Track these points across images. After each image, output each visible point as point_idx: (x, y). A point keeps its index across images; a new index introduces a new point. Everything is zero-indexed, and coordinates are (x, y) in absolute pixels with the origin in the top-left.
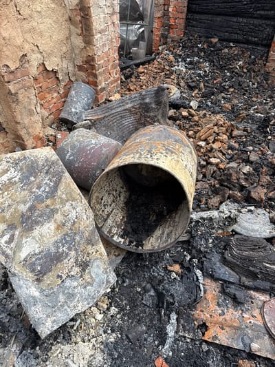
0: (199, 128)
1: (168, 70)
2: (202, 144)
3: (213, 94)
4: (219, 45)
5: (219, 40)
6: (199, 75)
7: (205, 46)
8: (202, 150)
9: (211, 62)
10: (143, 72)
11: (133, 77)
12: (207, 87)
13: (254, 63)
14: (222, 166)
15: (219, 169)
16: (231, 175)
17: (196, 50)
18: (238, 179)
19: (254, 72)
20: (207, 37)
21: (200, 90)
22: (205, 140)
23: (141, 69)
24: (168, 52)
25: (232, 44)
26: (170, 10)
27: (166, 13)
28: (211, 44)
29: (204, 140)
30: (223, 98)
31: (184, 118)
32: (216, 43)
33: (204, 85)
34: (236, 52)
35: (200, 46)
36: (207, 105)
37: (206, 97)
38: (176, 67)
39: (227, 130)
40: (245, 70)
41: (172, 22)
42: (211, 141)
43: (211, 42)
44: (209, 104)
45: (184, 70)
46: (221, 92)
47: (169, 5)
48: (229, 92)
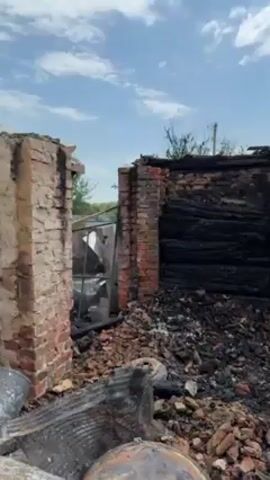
0: (209, 432)
1: (144, 335)
2: (221, 463)
3: (216, 368)
4: (208, 298)
5: (207, 292)
6: (189, 339)
7: (190, 300)
9: (203, 320)
10: (107, 340)
11: (93, 348)
12: (206, 356)
13: (262, 318)
17: (178, 305)
19: (267, 331)
21: (195, 362)
22: (224, 455)
23: (104, 336)
24: (140, 309)
25: (225, 296)
26: (139, 260)
27: (133, 263)
28: (197, 298)
29: (222, 456)
30: (232, 372)
31: (181, 413)
32: (203, 296)
33: (200, 355)
34: (233, 306)
35: (182, 299)
36: (212, 387)
37: (206, 372)
38: (155, 330)
40: (253, 330)
41: (142, 273)
42: (234, 452)
43: (196, 295)
44: (214, 383)
45: (166, 333)
46: (228, 363)
47: (136, 255)
48: (238, 362)
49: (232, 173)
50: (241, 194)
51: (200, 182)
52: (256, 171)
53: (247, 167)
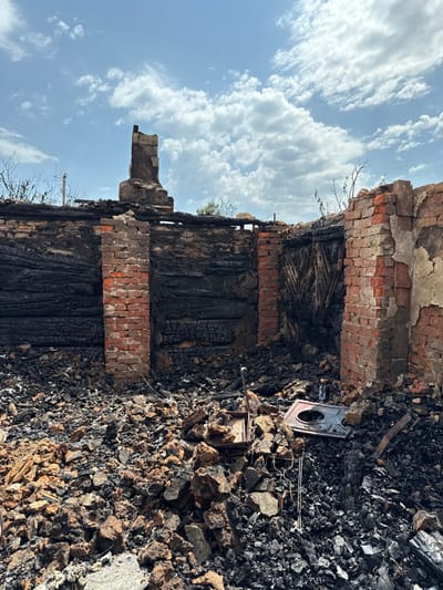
0: (10, 466)
2: (17, 487)
3: (33, 416)
4: (33, 352)
5: (33, 346)
6: (6, 394)
7: (12, 355)
8: (16, 497)
9: (25, 374)
12: (22, 407)
13: (88, 366)
14: (51, 509)
15: (48, 516)
16: (66, 516)
18: (80, 521)
19: (92, 377)
20: (15, 345)
21: (10, 414)
22: (22, 481)
25: (52, 349)
28: (20, 353)
29: (20, 482)
30: (51, 417)
32: (28, 350)
33: (17, 406)
34: (60, 357)
35: (3, 356)
36: (25, 433)
37: (21, 421)
39: (56, 456)
40: (78, 377)
43: (21, 350)
44: (28, 430)
46: (47, 410)
48: (57, 407)
49: (58, 222)
50: (68, 245)
51: (24, 229)
52: (82, 224)
53: (74, 219)
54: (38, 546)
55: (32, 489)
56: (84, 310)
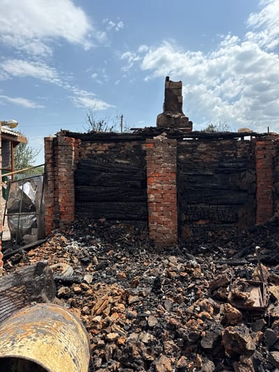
0: (94, 302)
1: (61, 250)
2: (98, 318)
3: (107, 266)
4: (107, 223)
5: (107, 219)
6: (92, 250)
7: (95, 225)
8: (98, 326)
9: (102, 237)
10: (34, 255)
11: (22, 260)
12: (101, 259)
13: (139, 233)
14: (121, 341)
15: (119, 345)
16: (131, 349)
17: (87, 229)
18: (141, 353)
19: (141, 241)
20: (96, 218)
21: (94, 263)
23: (31, 253)
24: (60, 234)
25: (118, 222)
26: (60, 200)
27: (56, 204)
28: (100, 224)
29: (100, 315)
30: (117, 267)
31: (78, 293)
32: (104, 222)
33: (98, 258)
34: (122, 227)
35: (90, 225)
36: (102, 277)
37: (100, 269)
38: (69, 246)
39: (122, 298)
40: (133, 241)
41: (62, 209)
42: (107, 311)
43: (100, 222)
44: (104, 275)
45: (77, 247)
46: (115, 262)
47: (58, 197)
48: (121, 261)
49: (120, 143)
50: (127, 157)
51: (102, 148)
52: (135, 143)
53: (130, 141)
54: (113, 368)
55: (108, 322)
56: (135, 197)
